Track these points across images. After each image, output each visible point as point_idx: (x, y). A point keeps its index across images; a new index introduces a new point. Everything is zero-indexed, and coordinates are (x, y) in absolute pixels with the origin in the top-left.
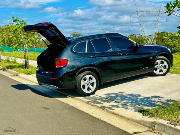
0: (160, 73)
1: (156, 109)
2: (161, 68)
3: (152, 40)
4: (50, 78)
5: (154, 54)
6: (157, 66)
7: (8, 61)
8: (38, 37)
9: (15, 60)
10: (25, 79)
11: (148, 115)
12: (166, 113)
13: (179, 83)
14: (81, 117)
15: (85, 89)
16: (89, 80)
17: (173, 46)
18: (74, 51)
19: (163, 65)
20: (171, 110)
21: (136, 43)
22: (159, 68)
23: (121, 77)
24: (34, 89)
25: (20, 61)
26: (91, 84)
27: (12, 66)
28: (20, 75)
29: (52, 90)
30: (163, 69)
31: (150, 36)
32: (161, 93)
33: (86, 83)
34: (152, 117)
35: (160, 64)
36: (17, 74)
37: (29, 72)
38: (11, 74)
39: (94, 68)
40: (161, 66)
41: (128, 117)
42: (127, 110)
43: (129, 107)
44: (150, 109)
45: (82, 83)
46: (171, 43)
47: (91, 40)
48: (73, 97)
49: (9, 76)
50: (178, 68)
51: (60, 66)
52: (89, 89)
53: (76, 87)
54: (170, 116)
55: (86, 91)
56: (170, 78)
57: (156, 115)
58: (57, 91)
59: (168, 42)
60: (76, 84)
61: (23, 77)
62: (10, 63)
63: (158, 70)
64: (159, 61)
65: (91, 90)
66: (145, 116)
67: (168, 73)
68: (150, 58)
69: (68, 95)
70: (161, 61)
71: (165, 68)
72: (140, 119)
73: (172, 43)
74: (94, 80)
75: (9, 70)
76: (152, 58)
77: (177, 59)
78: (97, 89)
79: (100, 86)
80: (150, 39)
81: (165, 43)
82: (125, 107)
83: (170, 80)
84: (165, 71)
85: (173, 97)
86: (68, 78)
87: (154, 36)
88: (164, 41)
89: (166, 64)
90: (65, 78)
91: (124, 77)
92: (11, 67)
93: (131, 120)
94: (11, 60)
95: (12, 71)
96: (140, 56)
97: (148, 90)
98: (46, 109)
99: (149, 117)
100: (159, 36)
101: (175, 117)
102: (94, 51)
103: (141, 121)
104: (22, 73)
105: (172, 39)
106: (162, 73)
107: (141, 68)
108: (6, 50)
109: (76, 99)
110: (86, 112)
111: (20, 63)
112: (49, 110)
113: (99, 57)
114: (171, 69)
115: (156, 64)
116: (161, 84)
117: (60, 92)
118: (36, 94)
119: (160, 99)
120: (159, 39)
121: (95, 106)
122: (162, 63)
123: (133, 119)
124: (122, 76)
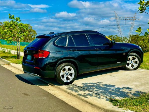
0: (132, 68)
1: (126, 100)
2: (133, 63)
3: (127, 41)
4: (33, 67)
5: (127, 51)
6: (129, 61)
7: (4, 52)
8: (33, 34)
9: (10, 51)
10: (15, 68)
11: (118, 105)
12: (134, 105)
13: (148, 77)
14: (57, 104)
15: (64, 79)
16: (68, 71)
17: (144, 47)
18: (56, 45)
19: (135, 61)
20: (139, 102)
21: (111, 40)
22: (131, 64)
23: (97, 70)
24: (20, 76)
25: (14, 53)
26: (69, 74)
27: (7, 56)
28: (12, 64)
29: (36, 78)
30: (134, 64)
31: (126, 37)
32: (131, 85)
33: (65, 73)
34: (122, 107)
35: (132, 60)
36: (9, 63)
37: (19, 62)
38: (3, 63)
39: (73, 60)
40: (133, 61)
41: (100, 106)
42: (99, 99)
43: (101, 97)
44: (121, 99)
45: (62, 73)
46: (142, 44)
47: (72, 36)
48: (53, 85)
49: (3, 64)
50: (148, 64)
51: (43, 57)
52: (67, 79)
53: (56, 76)
54: (139, 107)
55: (64, 80)
56: (140, 72)
57: (125, 106)
58: (40, 79)
59: (140, 43)
60: (57, 73)
61: (14, 66)
62: (5, 53)
63: (130, 65)
64: (131, 57)
65: (69, 79)
66: (115, 106)
67: (138, 68)
68: (123, 54)
69: (49, 83)
70: (133, 57)
71: (136, 64)
72: (111, 109)
73: (144, 44)
74: (73, 71)
75: (3, 59)
76: (125, 54)
77: (147, 57)
78: (75, 79)
79: (78, 77)
80: (125, 40)
81: (138, 43)
82: (98, 96)
83: (140, 74)
84: (136, 66)
85: (142, 89)
86: (50, 68)
87: (129, 38)
88: (137, 42)
89: (137, 60)
90: (47, 68)
91: (99, 69)
92: (5, 57)
93: (102, 109)
94: (6, 51)
95: (6, 60)
96: (115, 52)
97: (120, 82)
98: (27, 95)
99: (119, 107)
100: (133, 38)
101: (143, 109)
102: (74, 45)
103: (111, 110)
104: (13, 62)
105: (144, 41)
106: (133, 68)
107: (115, 62)
108: (5, 43)
109: (56, 87)
110: (62, 99)
111: (14, 54)
112: (29, 96)
113: (78, 50)
114: (141, 65)
115: (128, 59)
116: (132, 77)
117: (43, 80)
118: (21, 81)
119: (131, 91)
120: (133, 40)
121: (72, 95)
122: (134, 59)
123: (104, 108)
124: (98, 68)
